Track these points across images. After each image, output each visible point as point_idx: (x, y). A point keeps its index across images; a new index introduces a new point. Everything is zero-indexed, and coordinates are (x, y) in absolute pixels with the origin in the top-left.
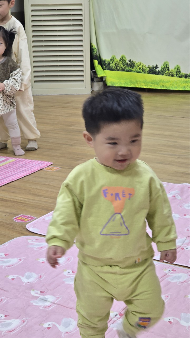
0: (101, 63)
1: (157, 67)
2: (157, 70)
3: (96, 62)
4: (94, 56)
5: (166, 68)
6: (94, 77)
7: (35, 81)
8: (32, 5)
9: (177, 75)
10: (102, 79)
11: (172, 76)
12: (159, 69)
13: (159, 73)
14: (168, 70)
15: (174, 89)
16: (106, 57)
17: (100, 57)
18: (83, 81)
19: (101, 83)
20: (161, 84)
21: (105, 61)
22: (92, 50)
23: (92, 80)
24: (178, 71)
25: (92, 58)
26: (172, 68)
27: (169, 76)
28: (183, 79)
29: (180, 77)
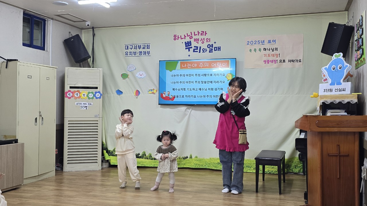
0: (108, 152)
1: (139, 154)
2: (139, 156)
3: (105, 151)
4: (104, 148)
5: (144, 154)
6: (103, 160)
7: (68, 163)
8: (69, 121)
9: (150, 158)
10: (108, 161)
11: (148, 159)
12: (141, 155)
13: (140, 157)
14: (145, 156)
15: (149, 166)
16: (110, 148)
17: (107, 148)
18: (97, 162)
19: (107, 164)
20: (141, 163)
21: (110, 151)
22: (103, 145)
23: (102, 161)
24: (151, 156)
25: (103, 149)
26: (147, 155)
27: (146, 159)
28: (153, 160)
29: (151, 159)
